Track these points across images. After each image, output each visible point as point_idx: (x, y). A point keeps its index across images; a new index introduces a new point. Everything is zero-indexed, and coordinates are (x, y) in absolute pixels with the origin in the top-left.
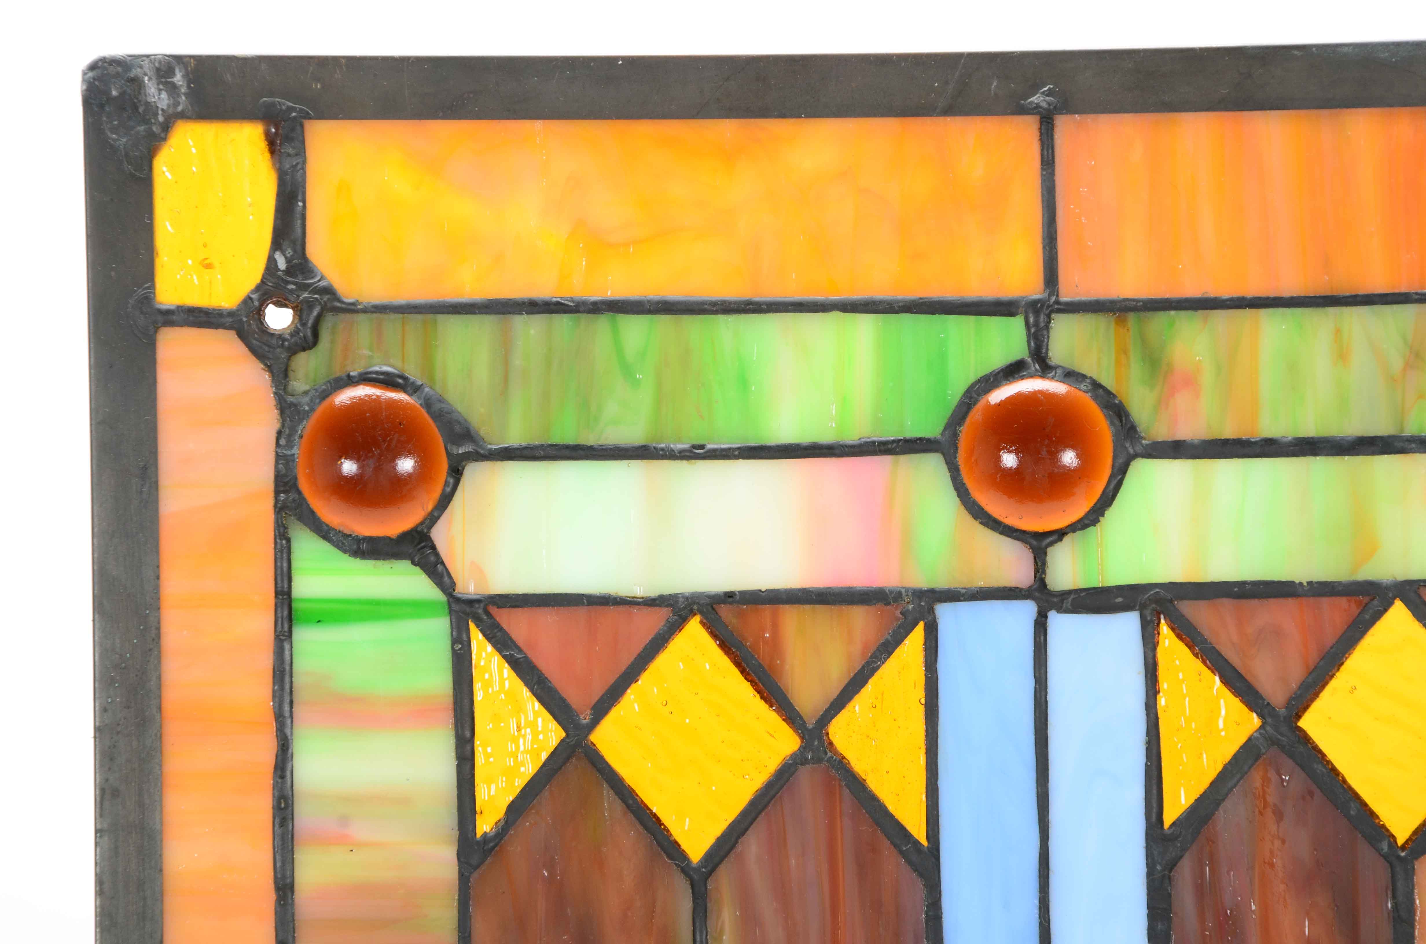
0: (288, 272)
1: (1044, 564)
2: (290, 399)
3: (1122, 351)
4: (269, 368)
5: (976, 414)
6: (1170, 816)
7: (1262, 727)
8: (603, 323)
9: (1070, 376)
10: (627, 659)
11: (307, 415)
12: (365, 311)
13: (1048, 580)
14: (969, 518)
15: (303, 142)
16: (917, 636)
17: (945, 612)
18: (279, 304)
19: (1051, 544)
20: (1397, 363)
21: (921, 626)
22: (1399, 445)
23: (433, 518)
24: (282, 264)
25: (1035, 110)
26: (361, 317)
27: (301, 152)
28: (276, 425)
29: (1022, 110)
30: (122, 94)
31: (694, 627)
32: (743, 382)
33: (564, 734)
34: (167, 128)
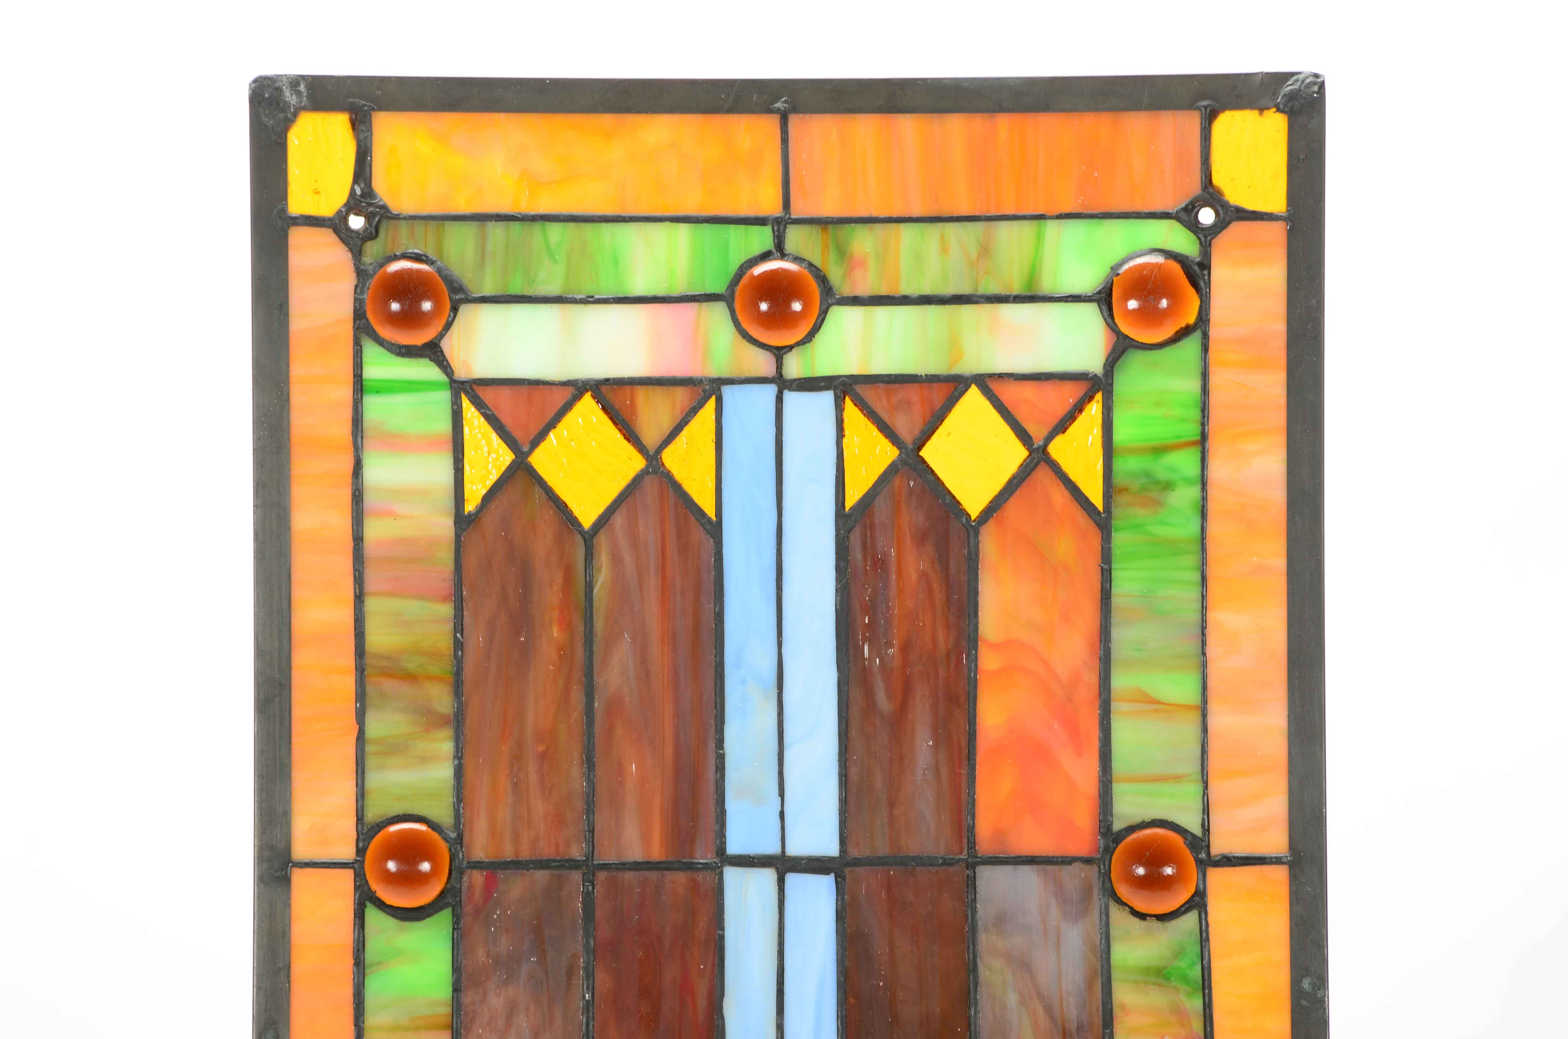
0: (362, 196)
1: (782, 364)
2: (362, 267)
3: (825, 247)
4: (351, 250)
5: (744, 281)
6: (849, 503)
7: (900, 455)
8: (537, 227)
9: (797, 259)
10: (551, 414)
11: (372, 276)
12: (405, 218)
13: (784, 373)
14: (740, 337)
15: (371, 124)
16: (711, 403)
17: (727, 391)
18: (357, 214)
19: (786, 353)
20: (974, 253)
21: (714, 398)
22: (975, 299)
23: (441, 336)
24: (358, 191)
25: (778, 111)
26: (403, 222)
27: (370, 129)
28: (355, 282)
29: (769, 111)
30: (271, 96)
31: (587, 398)
32: (616, 261)
33: (514, 457)
34: (295, 115)
